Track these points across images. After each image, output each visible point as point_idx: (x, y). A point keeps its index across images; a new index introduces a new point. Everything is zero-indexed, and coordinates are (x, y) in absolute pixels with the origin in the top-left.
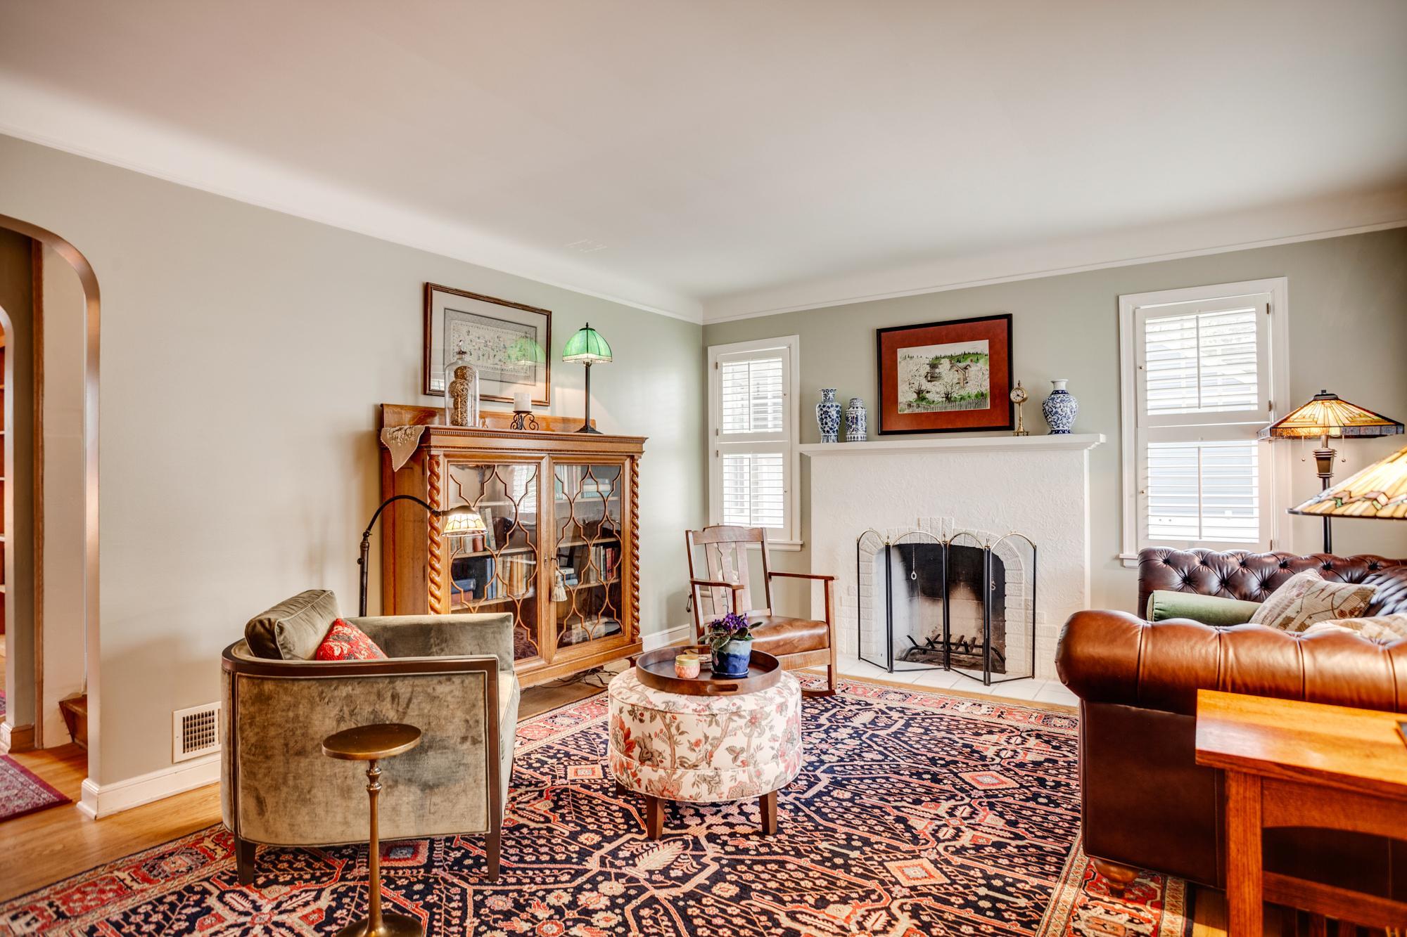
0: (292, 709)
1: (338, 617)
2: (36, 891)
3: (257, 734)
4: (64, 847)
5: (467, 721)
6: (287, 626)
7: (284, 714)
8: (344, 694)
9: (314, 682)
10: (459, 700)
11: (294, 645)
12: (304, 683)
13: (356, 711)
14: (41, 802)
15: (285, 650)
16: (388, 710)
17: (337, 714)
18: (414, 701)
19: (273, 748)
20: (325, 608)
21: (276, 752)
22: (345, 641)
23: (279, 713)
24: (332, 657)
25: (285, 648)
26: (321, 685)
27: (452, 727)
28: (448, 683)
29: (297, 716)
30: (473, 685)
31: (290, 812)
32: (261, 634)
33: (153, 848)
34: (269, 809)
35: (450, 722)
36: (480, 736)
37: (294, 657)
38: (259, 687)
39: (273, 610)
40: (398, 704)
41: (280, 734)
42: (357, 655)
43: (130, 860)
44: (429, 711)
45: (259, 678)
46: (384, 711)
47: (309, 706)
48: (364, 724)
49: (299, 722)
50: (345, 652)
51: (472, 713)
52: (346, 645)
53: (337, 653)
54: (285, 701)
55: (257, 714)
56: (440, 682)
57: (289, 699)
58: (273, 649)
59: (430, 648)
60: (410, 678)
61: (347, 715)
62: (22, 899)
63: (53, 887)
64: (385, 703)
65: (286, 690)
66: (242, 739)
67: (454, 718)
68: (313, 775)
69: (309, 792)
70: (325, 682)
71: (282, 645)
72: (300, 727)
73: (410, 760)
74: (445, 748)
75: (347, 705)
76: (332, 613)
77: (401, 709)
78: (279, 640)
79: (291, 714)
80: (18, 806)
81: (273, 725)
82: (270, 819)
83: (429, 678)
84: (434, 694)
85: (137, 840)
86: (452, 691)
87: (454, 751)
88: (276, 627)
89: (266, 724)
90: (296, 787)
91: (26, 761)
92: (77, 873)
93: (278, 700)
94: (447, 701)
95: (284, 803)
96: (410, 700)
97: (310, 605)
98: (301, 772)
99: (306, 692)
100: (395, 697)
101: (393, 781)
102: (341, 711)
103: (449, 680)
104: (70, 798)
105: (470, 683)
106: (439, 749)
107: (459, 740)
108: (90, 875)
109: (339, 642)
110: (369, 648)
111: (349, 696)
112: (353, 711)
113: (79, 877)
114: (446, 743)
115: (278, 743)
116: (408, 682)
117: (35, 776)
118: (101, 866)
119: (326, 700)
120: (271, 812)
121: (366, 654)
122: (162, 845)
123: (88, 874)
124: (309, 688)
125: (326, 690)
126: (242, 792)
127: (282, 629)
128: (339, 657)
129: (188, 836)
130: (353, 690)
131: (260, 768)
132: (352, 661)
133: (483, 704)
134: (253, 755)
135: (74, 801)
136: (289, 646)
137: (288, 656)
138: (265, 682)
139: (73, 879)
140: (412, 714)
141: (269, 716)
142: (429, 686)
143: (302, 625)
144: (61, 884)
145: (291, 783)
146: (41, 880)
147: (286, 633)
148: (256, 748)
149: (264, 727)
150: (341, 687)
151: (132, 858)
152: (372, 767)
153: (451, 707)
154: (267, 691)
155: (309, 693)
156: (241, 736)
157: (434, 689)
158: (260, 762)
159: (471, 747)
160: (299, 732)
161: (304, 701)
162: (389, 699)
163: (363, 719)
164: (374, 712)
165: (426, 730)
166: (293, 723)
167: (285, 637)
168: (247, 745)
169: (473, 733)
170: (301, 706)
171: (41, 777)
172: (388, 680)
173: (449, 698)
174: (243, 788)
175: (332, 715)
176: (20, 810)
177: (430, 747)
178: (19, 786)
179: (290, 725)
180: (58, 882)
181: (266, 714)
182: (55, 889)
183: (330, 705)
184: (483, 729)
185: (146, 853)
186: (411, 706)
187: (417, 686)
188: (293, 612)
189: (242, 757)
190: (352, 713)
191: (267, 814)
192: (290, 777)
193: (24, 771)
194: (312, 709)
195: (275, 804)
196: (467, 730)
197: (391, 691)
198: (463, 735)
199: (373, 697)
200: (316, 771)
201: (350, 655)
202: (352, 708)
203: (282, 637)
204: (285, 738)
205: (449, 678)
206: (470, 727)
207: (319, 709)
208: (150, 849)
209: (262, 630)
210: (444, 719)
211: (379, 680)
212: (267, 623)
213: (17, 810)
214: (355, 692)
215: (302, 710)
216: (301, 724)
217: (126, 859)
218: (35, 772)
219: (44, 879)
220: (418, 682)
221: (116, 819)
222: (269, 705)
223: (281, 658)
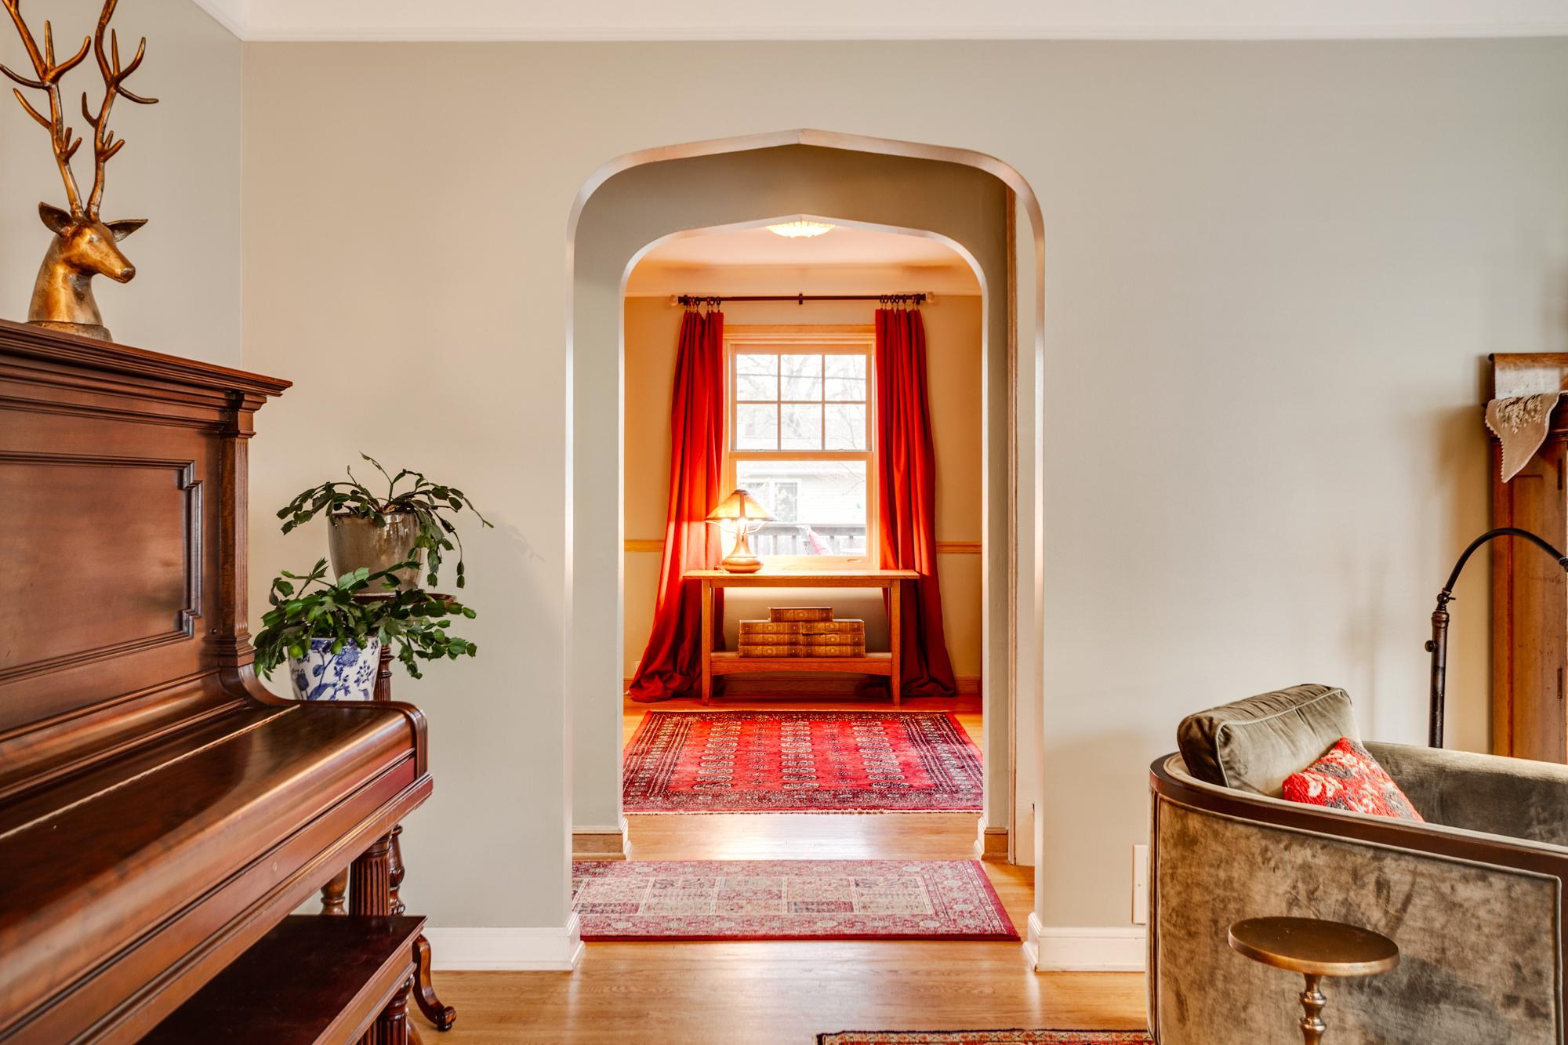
0: (1223, 865)
1: (1345, 736)
2: (949, 1033)
3: (1179, 893)
4: (994, 992)
5: (1517, 967)
6: (1238, 734)
7: (1212, 871)
8: (1299, 861)
9: (1255, 830)
10: (1501, 921)
11: (1246, 767)
12: (1241, 828)
13: (1317, 894)
14: (989, 930)
15: (1231, 773)
16: (1369, 905)
17: (1287, 892)
18: (1416, 900)
19: (1197, 921)
20: (1323, 716)
21: (1202, 929)
22: (1337, 776)
23: (1207, 869)
24: (1304, 798)
25: (1232, 768)
26: (1264, 838)
27: (1486, 969)
28: (1480, 884)
29: (1230, 880)
30: (1530, 899)
31: (1218, 1031)
32: (1197, 740)
33: (1081, 1031)
34: (1191, 1017)
35: (1484, 959)
36: (1545, 1004)
37: (1244, 786)
38: (1182, 820)
39: (1229, 707)
40: (1388, 900)
41: (1207, 902)
42: (1353, 803)
43: (1050, 1037)
44: (1444, 927)
45: (1183, 808)
46: (1363, 906)
47: (1247, 867)
48: (1330, 919)
49: (1233, 890)
50: (1330, 794)
51: (1528, 952)
52: (1334, 782)
53: (1314, 792)
54: (1214, 851)
55: (1179, 864)
56: (1465, 879)
57: (1220, 849)
58: (1212, 767)
59: (1529, 825)
60: (1410, 858)
61: (1302, 897)
62: (934, 1036)
63: (965, 1034)
64: (1364, 892)
65: (1216, 834)
66: (1163, 897)
67: (1491, 952)
68: (1250, 983)
69: (1245, 1008)
70: (1270, 833)
71: (1226, 763)
72: (1235, 899)
73: (1406, 1007)
74: (1471, 1004)
75: (1304, 881)
76: (1335, 727)
77: (1392, 911)
78: (1223, 754)
79: (1222, 874)
80: (967, 926)
81: (1198, 885)
82: (1192, 1034)
83: (1445, 866)
84: (1452, 898)
85: (1069, 1015)
86: (1487, 901)
87: (1491, 1016)
88: (1219, 732)
89: (1189, 881)
90: (1226, 995)
91: (995, 875)
92: (993, 1028)
93: (1206, 848)
94: (1478, 918)
95: (1210, 1015)
96: (1408, 899)
97: (1294, 708)
98: (1234, 972)
99: (1243, 843)
100: (1382, 886)
101: (1376, 1035)
102: (1294, 887)
103: (1484, 879)
104: (1020, 935)
105: (1524, 894)
106: (1462, 1004)
107: (1500, 998)
108: (1005, 1037)
109: (1325, 775)
110: (1382, 797)
111: (1305, 867)
112: (1313, 893)
113: (993, 1034)
114: (1474, 995)
115: (1203, 916)
116: (1407, 864)
117: (996, 896)
118: (1019, 1030)
119: (1272, 864)
120: (1194, 1023)
121: (1372, 806)
122: (1092, 1031)
123: (1002, 1034)
124: (1248, 838)
125: (1271, 847)
126: (1162, 979)
127: (1228, 738)
128: (1315, 801)
129: (1125, 1031)
130: (1314, 856)
131: (1181, 948)
132: (1341, 811)
133: (1550, 942)
134: (1174, 925)
135: (1022, 939)
136: (1236, 766)
137: (1235, 783)
138: (1190, 815)
139: (986, 1034)
140: (1411, 923)
141: (1193, 870)
142: (1444, 880)
143: (1267, 737)
144: (974, 1034)
145: (1220, 984)
146: (960, 1022)
147: (1233, 745)
148: (1177, 916)
149: (1188, 885)
150: (1295, 848)
151: (1054, 1034)
152: (1309, 988)
153: (1486, 930)
154: (1191, 829)
155: (1248, 847)
156: (1161, 893)
157: (1452, 887)
158: (1182, 939)
159: (1524, 1019)
160: (1232, 906)
161: (1241, 858)
162: (1372, 887)
163: (1328, 909)
164: (1345, 902)
165: (1437, 961)
166: (1225, 890)
167: (1232, 751)
168: (1168, 908)
169: (1529, 993)
170: (1236, 864)
171: (1002, 899)
172: (1370, 854)
173: (1482, 913)
174: (1162, 974)
175: (1281, 890)
176: (969, 932)
177: (1444, 996)
178: (977, 903)
179: (1219, 892)
180: (972, 1031)
181: (1190, 866)
182: (966, 1037)
183: (1279, 873)
184: (1551, 991)
185: (1070, 1033)
186: (1410, 909)
187: (1422, 875)
188: (1261, 713)
189: (1162, 925)
190: (1311, 895)
191: (1189, 1024)
192: (1219, 974)
193: (989, 887)
194: (1251, 874)
195: (1198, 1012)
196: (1517, 984)
197: (1376, 874)
198: (1507, 991)
199: (1345, 878)
200: (1254, 976)
201: (1339, 799)
202: (1311, 887)
203: (1227, 750)
204: (1213, 911)
205: (1483, 875)
206: (1524, 979)
207: (1261, 874)
208: (1077, 1031)
209: (1199, 735)
210: (1472, 949)
211: (1356, 849)
212: (1206, 722)
213: (965, 931)
214: (1316, 861)
215: (1238, 871)
216: (1235, 894)
217: (1047, 1033)
218: (998, 891)
219: (963, 1022)
220: (1423, 867)
221: (1057, 978)
222: (1193, 852)
223: (1223, 784)
